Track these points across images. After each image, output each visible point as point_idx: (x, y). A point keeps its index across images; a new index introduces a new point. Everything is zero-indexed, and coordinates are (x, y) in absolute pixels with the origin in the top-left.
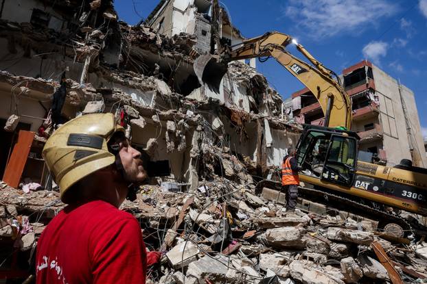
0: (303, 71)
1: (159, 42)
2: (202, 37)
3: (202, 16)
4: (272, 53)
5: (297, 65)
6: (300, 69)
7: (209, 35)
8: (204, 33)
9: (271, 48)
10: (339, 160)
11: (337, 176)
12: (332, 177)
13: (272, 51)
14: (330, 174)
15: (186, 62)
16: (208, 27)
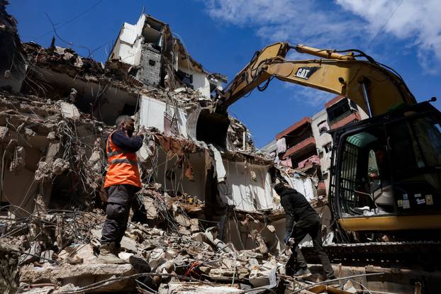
0: (313, 70)
1: (79, 64)
2: (149, 67)
3: (150, 45)
4: (268, 71)
5: (303, 68)
6: (308, 71)
7: (158, 65)
8: (152, 63)
9: (264, 66)
10: (421, 164)
11: (429, 197)
12: (419, 202)
13: (267, 68)
14: (412, 200)
15: (115, 87)
16: (157, 57)
